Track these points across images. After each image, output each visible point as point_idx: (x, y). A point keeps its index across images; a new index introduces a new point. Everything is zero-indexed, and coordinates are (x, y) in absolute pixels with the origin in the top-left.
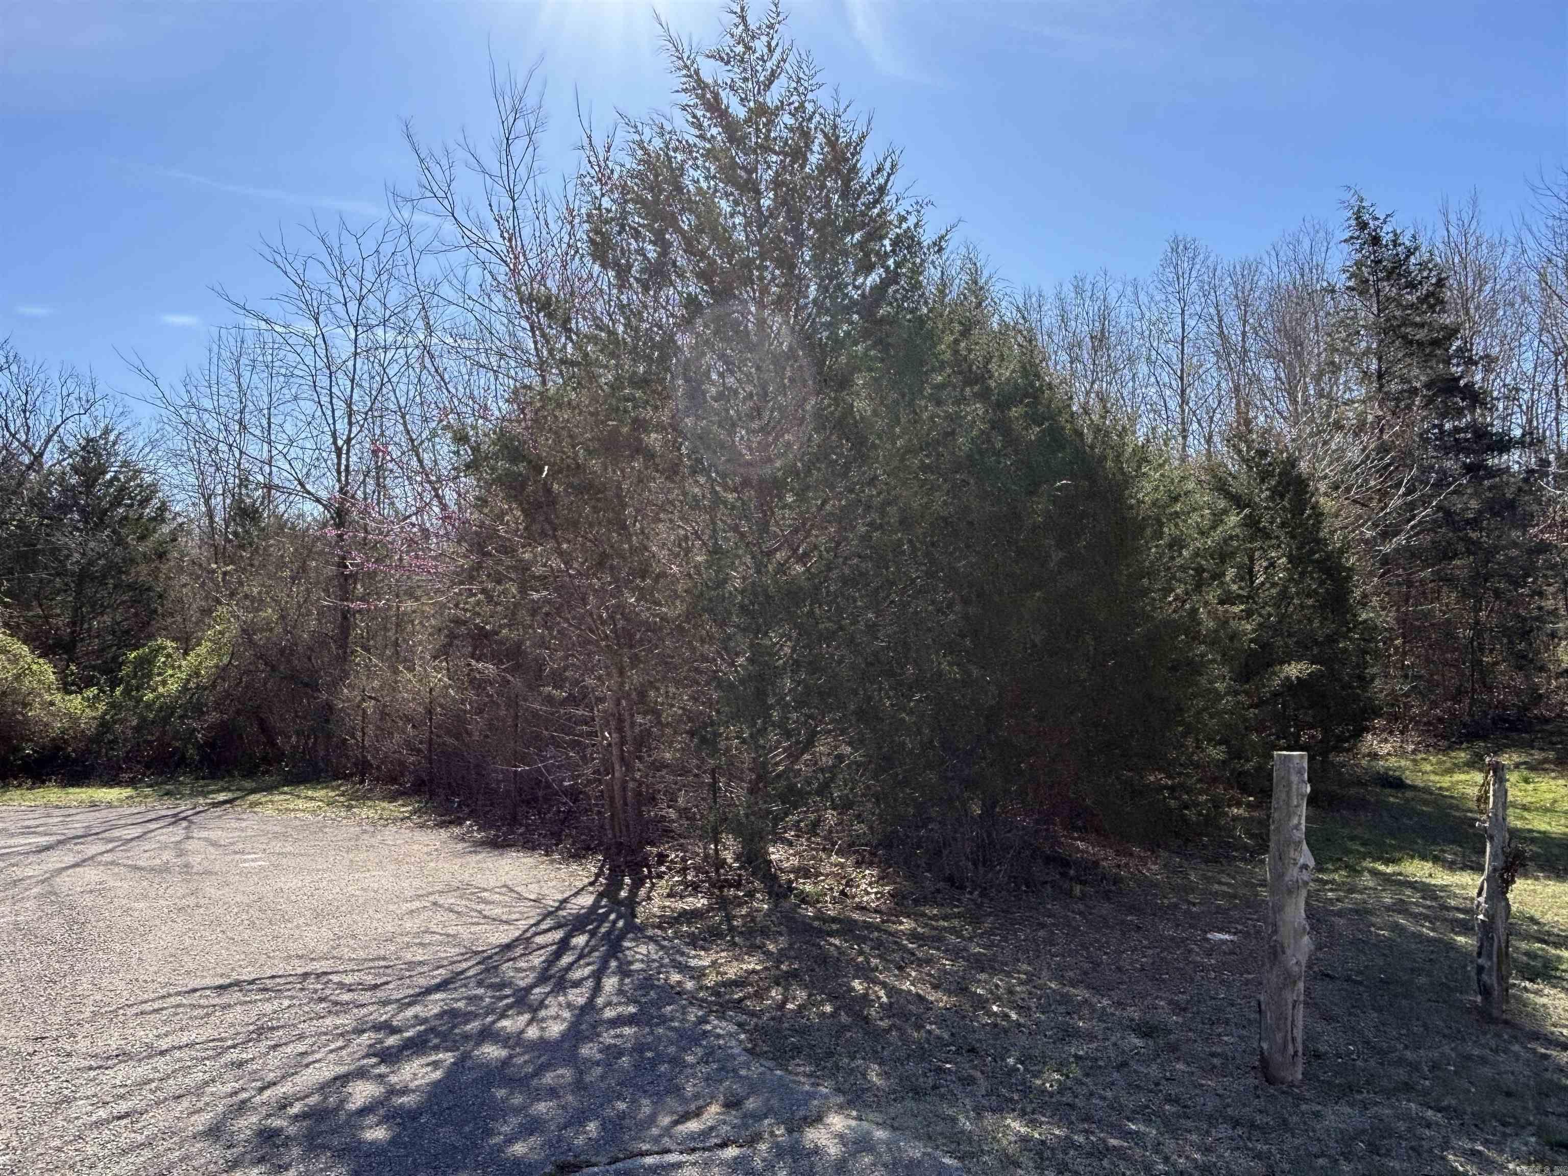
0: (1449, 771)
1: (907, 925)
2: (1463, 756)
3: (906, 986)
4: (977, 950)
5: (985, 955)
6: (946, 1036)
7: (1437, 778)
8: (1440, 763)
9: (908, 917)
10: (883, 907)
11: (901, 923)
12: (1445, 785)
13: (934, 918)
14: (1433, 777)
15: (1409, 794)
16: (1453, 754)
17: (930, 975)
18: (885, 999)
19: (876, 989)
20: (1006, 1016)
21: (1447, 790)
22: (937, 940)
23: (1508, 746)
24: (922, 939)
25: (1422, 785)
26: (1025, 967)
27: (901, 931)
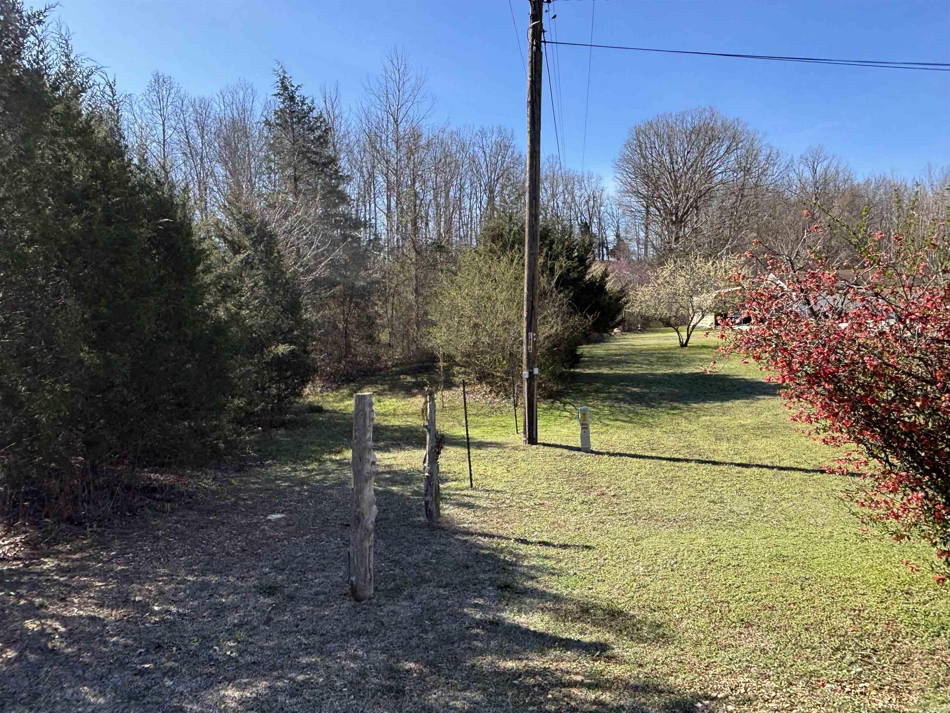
0: (341, 400)
1: (49, 563)
2: (346, 391)
3: (75, 612)
4: (119, 568)
5: (128, 570)
6: (130, 642)
7: (337, 405)
8: (336, 396)
9: (48, 557)
10: (21, 555)
11: (45, 563)
12: (342, 408)
13: (70, 552)
14: (335, 404)
15: (327, 415)
16: (341, 391)
17: (90, 598)
18: (62, 629)
19: (48, 622)
20: (168, 611)
21: (344, 410)
22: (83, 569)
23: (366, 384)
24: (69, 571)
25: (331, 409)
26: (162, 571)
27: (48, 569)
